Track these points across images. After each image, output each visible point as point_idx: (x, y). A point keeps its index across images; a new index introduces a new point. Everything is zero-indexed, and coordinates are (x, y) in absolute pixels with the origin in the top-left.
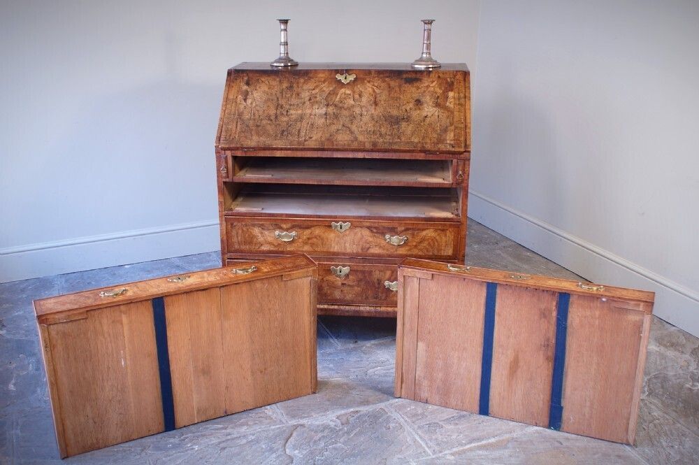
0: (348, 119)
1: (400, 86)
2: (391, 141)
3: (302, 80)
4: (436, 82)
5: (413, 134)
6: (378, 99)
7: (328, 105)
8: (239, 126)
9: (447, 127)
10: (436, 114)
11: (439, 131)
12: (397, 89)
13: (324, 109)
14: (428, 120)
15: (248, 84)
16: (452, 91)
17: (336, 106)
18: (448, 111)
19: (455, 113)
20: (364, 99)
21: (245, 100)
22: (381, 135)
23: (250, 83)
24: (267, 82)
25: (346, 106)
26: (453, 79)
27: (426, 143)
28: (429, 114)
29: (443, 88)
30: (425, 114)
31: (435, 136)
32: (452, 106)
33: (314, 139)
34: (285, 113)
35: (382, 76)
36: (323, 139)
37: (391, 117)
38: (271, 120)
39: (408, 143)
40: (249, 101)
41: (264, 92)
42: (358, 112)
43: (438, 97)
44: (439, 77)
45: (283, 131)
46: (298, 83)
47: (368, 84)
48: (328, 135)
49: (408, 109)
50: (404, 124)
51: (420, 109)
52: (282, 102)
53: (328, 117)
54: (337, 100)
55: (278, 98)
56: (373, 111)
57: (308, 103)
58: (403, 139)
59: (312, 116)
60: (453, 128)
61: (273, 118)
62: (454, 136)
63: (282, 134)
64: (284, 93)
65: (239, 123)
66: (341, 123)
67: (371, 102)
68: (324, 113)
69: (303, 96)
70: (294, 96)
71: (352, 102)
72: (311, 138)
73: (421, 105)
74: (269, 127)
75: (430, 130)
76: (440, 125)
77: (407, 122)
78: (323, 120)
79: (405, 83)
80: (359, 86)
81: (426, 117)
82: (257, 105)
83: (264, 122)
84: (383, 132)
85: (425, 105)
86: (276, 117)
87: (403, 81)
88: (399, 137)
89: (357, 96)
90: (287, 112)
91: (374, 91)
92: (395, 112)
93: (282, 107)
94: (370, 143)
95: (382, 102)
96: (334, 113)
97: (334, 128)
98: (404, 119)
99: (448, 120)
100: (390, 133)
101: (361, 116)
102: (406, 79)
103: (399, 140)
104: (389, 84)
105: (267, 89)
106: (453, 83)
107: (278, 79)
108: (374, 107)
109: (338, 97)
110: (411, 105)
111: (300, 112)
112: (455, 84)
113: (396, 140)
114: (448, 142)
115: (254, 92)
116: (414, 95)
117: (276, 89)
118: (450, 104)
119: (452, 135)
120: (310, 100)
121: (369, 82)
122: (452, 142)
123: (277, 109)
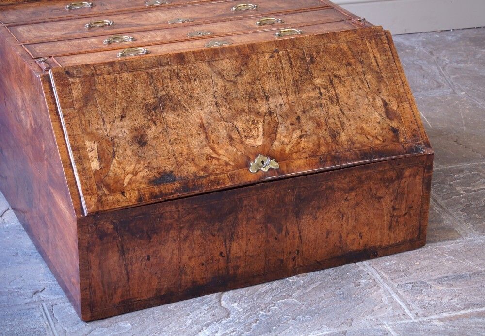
0: (233, 95)
1: (178, 165)
2: (160, 68)
3: (323, 149)
4: (125, 184)
5: (133, 87)
6: (203, 137)
7: (270, 113)
8: (373, 61)
9: (86, 105)
10: (108, 126)
11: (96, 95)
12: (180, 159)
13: (272, 106)
14: (118, 111)
15: (395, 131)
16: (96, 171)
17: (258, 113)
18: (91, 133)
19: (80, 133)
20: (223, 133)
21: (385, 104)
22: (178, 77)
23: (392, 134)
24: (371, 139)
25: (245, 117)
26: (100, 193)
27: (110, 74)
28: (118, 122)
29: (111, 174)
30: (127, 122)
31: (99, 87)
32: (88, 144)
33: (267, 56)
34: (322, 90)
35: (212, 178)
36: (254, 57)
37: (173, 109)
38: (335, 76)
39: (136, 70)
40: (379, 103)
41: (367, 122)
42: (223, 108)
43: (114, 157)
44: (123, 194)
45: (312, 61)
46: (327, 144)
47: (227, 160)
48: (251, 64)
49: (153, 127)
50: (151, 100)
51: (136, 129)
52: (334, 109)
53: (262, 94)
54: (261, 125)
55: (343, 113)
56: (203, 115)
57: (299, 113)
58: (144, 75)
59: (284, 91)
60: (77, 106)
61: (335, 81)
62: (70, 92)
63: (312, 58)
64: (339, 124)
65: (375, 64)
66: (239, 86)
67: (210, 129)
68: (270, 100)
69: (310, 122)
70: (323, 121)
71: (238, 124)
72: (272, 56)
73: (135, 138)
74: (334, 65)
75: (110, 96)
76: (96, 107)
77: (147, 105)
78: (267, 88)
79: (172, 171)
80: (239, 153)
81: (122, 117)
82: (366, 96)
83: (343, 72)
84: (176, 81)
85: (129, 137)
86: (331, 82)
87: (177, 173)
88: (151, 76)
89: (235, 136)
90: (321, 93)
91: (213, 149)
92: (170, 117)
93: (331, 99)
94: (189, 62)
95: (194, 132)
96: (256, 102)
97: (247, 77)
98: (155, 109)
99: (87, 116)
100: (166, 80)
101: (216, 104)
102: (174, 181)
103: (150, 71)
104: (196, 165)
105: (365, 126)
106: (98, 187)
107: (358, 145)
108: (204, 121)
109: (261, 130)
110: (151, 133)
111: (304, 96)
112: (94, 186)
113: (154, 70)
114: (77, 80)
115: (379, 119)
116: (152, 152)
117: (351, 127)
118: (91, 147)
119: (75, 93)
120: (298, 118)
121: (227, 164)
122: (71, 80)
123: (336, 95)
